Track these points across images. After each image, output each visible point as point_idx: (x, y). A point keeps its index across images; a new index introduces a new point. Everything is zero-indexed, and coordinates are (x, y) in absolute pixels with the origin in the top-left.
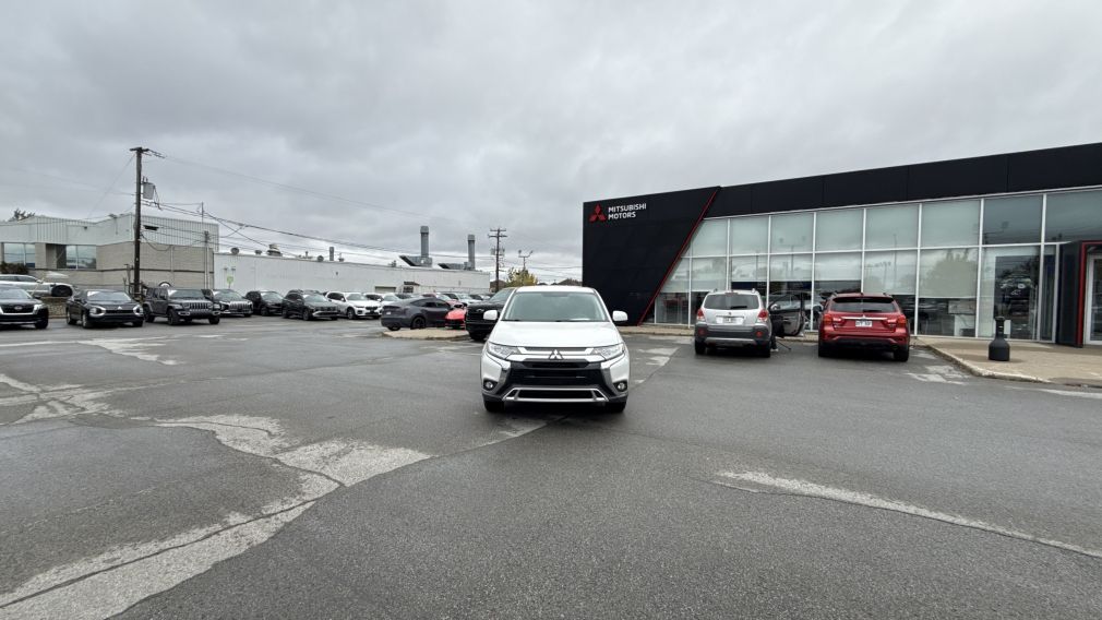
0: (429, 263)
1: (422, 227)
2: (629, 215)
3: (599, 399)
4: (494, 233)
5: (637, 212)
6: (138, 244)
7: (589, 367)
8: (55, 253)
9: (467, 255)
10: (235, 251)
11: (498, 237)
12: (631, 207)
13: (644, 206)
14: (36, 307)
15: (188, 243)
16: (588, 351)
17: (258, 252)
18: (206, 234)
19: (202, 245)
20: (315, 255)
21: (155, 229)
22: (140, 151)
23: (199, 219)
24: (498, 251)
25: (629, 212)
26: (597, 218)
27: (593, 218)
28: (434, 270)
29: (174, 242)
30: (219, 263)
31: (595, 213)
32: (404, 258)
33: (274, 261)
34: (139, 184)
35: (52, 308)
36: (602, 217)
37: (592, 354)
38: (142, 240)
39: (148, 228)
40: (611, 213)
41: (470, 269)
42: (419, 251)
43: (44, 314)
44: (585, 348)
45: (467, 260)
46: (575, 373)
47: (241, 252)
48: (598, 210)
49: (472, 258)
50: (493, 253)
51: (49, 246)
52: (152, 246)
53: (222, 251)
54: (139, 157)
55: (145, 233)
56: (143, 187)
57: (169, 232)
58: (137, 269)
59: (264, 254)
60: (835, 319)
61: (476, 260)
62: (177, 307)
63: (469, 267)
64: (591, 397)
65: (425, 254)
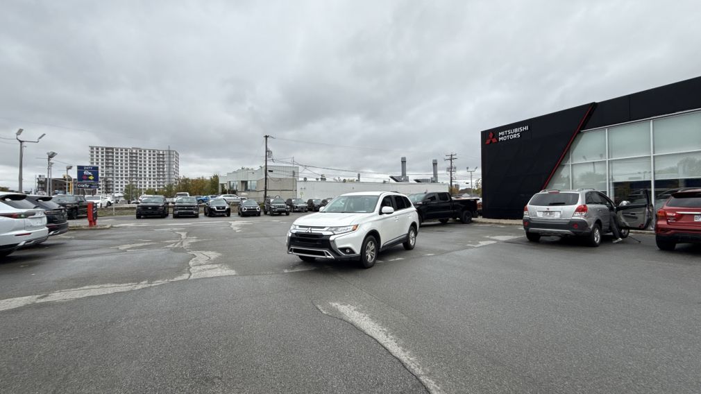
0: (407, 180)
1: (402, 158)
2: (515, 136)
3: (328, 257)
4: (449, 157)
5: (521, 133)
6: (266, 179)
7: (323, 238)
8: (244, 184)
9: (432, 173)
10: (305, 179)
11: (451, 160)
12: (516, 130)
13: (526, 128)
14: (226, 207)
15: (284, 177)
16: (325, 229)
17: (317, 179)
18: (294, 172)
19: (291, 177)
20: (342, 179)
21: (272, 171)
22: (266, 137)
23: (292, 165)
24: (451, 169)
25: (515, 134)
26: (491, 142)
27: (488, 141)
28: (412, 184)
29: (282, 177)
30: (299, 186)
31: (489, 137)
32: (392, 177)
33: (323, 183)
34: (266, 152)
35: (232, 208)
36: (494, 140)
37: (327, 230)
38: (268, 177)
39: (270, 171)
40: (501, 136)
41: (434, 182)
42: (401, 173)
43: (229, 210)
44: (324, 227)
45: (432, 176)
46: (316, 241)
47: (308, 179)
48: (491, 135)
49: (435, 174)
50: (448, 170)
51: (242, 182)
52: (272, 179)
53: (300, 179)
54: (266, 139)
55: (269, 173)
56: (268, 153)
57: (278, 172)
58: (266, 190)
59: (320, 180)
60: (669, 214)
61: (438, 176)
62: (273, 207)
63: (434, 181)
64: (324, 255)
65: (404, 174)
